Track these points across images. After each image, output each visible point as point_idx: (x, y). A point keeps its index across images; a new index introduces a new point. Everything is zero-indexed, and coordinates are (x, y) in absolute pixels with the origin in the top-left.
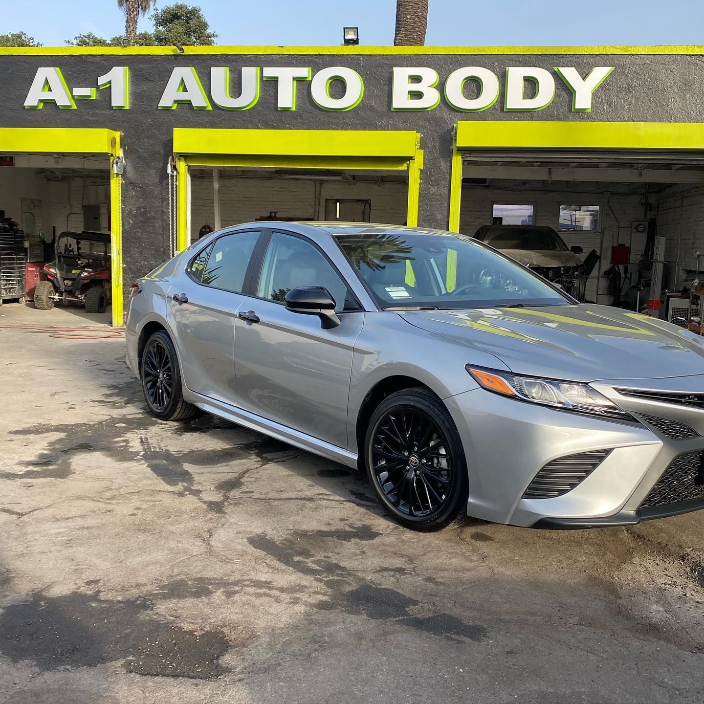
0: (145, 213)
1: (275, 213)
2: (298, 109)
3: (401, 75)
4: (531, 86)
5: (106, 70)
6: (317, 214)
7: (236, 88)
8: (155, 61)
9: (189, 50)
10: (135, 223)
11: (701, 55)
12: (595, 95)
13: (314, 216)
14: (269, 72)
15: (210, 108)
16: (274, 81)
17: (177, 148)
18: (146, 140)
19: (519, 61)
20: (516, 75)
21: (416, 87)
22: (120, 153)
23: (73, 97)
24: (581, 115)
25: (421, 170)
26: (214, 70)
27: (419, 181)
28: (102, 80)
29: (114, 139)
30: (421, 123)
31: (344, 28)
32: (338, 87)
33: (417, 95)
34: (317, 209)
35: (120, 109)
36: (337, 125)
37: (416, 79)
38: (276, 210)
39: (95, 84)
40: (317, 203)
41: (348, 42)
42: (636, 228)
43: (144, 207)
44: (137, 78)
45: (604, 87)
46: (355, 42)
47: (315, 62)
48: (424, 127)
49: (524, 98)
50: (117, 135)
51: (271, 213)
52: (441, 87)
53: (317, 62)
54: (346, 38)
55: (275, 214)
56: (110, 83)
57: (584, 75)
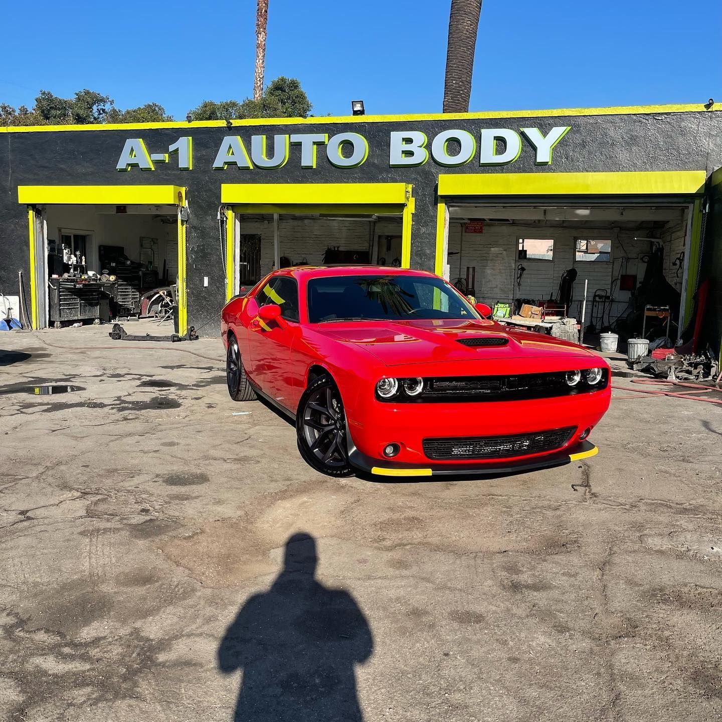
0: (203, 250)
1: (338, 247)
2: (318, 167)
3: (396, 137)
4: (501, 143)
5: (174, 140)
6: (371, 248)
7: (270, 152)
8: (212, 132)
9: (236, 123)
10: (196, 257)
11: (645, 114)
12: (555, 150)
13: (369, 249)
14: (296, 138)
15: (252, 168)
16: (299, 145)
17: (224, 200)
18: (204, 193)
19: (491, 124)
20: (488, 135)
21: (408, 147)
22: (185, 204)
23: (152, 161)
24: (542, 167)
25: (413, 214)
26: (254, 138)
27: (411, 223)
28: (172, 148)
29: (180, 193)
30: (413, 176)
31: (352, 102)
32: (348, 148)
33: (410, 154)
34: (371, 244)
35: (187, 169)
36: (348, 179)
37: (409, 141)
38: (338, 245)
39: (166, 150)
40: (371, 239)
41: (356, 113)
42: (642, 259)
43: (203, 245)
44: (197, 145)
45: (563, 142)
46: (361, 112)
47: (331, 129)
48: (416, 179)
49: (496, 154)
50: (183, 190)
51: (334, 247)
52: (429, 147)
53: (332, 129)
54: (355, 110)
55: (338, 249)
56: (177, 150)
57: (545, 134)
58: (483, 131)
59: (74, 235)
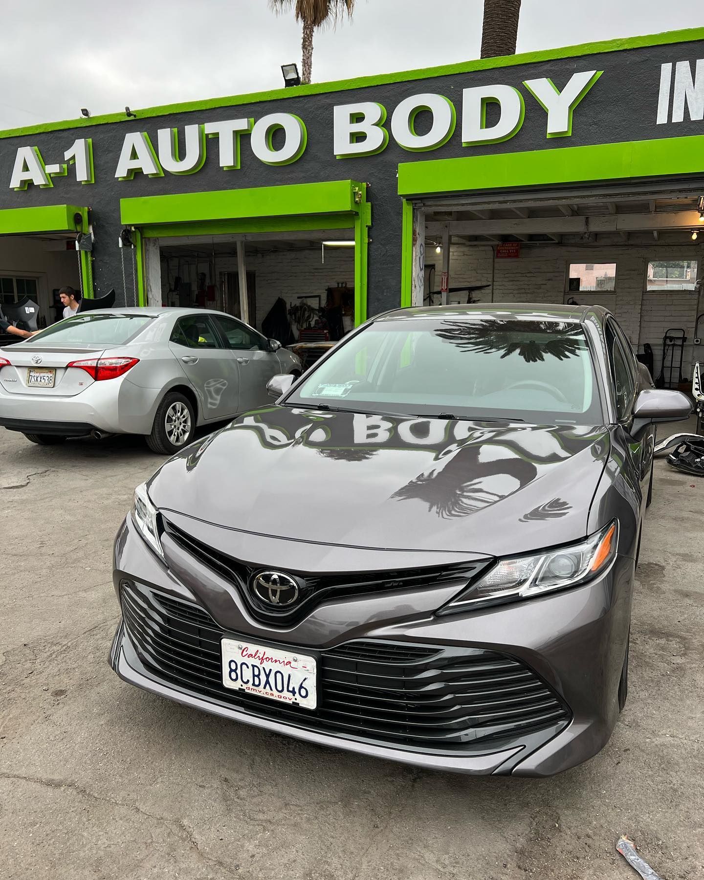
2: (243, 167)
3: (341, 113)
4: (495, 109)
5: (70, 144)
7: (181, 150)
8: (112, 129)
12: (578, 112)
14: (210, 128)
15: (161, 175)
16: (216, 137)
17: (124, 219)
18: (110, 214)
19: (479, 79)
20: (473, 97)
21: (357, 128)
22: (89, 229)
23: (47, 175)
24: (560, 141)
25: (368, 227)
26: (160, 132)
27: (367, 240)
28: (68, 155)
29: (78, 215)
30: (369, 171)
32: (276, 136)
33: (359, 137)
35: (87, 183)
36: (281, 181)
37: (358, 118)
39: (60, 160)
41: (288, 83)
43: (112, 284)
44: (99, 149)
45: (590, 100)
46: (296, 82)
48: (371, 175)
50: (84, 211)
53: (257, 110)
54: (287, 79)
56: (73, 158)
57: (560, 86)
58: (466, 92)
59: (17, 280)
